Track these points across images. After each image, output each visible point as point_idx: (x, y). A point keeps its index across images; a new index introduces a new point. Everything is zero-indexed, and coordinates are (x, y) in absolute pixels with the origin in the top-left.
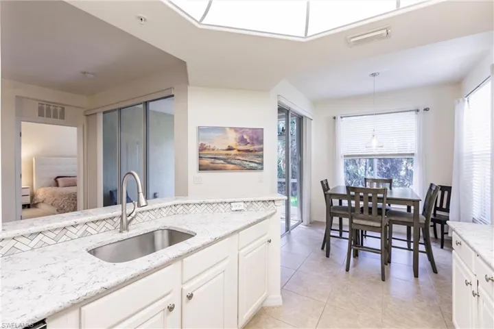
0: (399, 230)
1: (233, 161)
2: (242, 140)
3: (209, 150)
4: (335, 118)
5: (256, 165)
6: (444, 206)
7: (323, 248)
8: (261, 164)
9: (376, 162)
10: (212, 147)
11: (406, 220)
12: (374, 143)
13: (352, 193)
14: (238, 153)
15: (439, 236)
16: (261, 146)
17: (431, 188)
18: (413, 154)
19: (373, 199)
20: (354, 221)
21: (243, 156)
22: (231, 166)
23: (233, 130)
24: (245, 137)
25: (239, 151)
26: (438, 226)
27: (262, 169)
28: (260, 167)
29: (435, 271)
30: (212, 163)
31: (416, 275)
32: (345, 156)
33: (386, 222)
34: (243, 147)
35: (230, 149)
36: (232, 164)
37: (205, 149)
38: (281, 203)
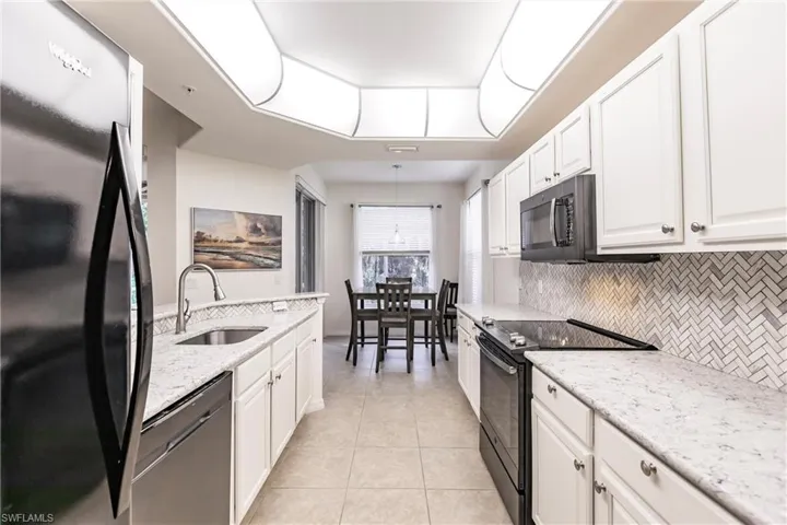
0: (419, 326)
1: (242, 257)
2: (255, 230)
3: (209, 241)
4: (352, 206)
5: (272, 262)
6: (453, 303)
8: (279, 260)
9: (386, 259)
10: (213, 237)
11: (424, 315)
12: (397, 238)
13: (382, 291)
14: (249, 246)
15: (449, 333)
16: (279, 238)
17: (443, 284)
18: (428, 252)
19: (400, 297)
20: (383, 320)
21: (257, 250)
22: (240, 263)
23: (242, 217)
24: (259, 226)
25: (251, 243)
26: (449, 321)
27: (280, 267)
28: (278, 264)
29: (447, 359)
30: (214, 259)
31: (434, 364)
32: (364, 253)
33: (410, 317)
34: (254, 239)
35: (239, 240)
36: (242, 260)
37: (204, 240)
38: (323, 301)
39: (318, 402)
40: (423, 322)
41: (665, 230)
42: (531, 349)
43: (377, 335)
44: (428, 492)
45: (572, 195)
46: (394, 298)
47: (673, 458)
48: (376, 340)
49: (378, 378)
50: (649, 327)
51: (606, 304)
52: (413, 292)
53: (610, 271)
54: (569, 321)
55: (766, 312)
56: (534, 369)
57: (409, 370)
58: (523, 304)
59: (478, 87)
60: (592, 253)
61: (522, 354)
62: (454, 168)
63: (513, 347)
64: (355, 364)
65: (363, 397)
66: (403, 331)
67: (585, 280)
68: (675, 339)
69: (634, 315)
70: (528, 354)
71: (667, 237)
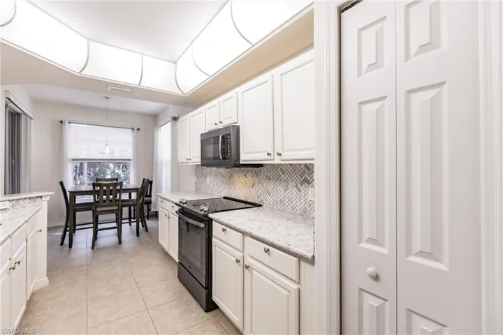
0: (125, 210)
4: (61, 122)
6: (148, 194)
7: (62, 244)
9: (85, 165)
11: (129, 203)
12: (107, 150)
13: (97, 188)
17: (143, 182)
18: (130, 160)
19: (113, 192)
20: (97, 209)
29: (147, 230)
31: (138, 235)
32: (73, 160)
33: (120, 205)
38: (48, 198)
39: (43, 281)
40: (128, 208)
41: (268, 154)
42: (212, 213)
43: (91, 221)
44: (150, 310)
45: (229, 135)
46: (108, 193)
47: (276, 242)
48: (92, 225)
49: (93, 253)
50: (259, 197)
51: (241, 188)
52: (123, 188)
53: (243, 172)
54: (224, 198)
55: (297, 186)
56: (213, 222)
57: (120, 242)
58: (197, 190)
59: (175, 63)
60: (237, 163)
61: (208, 216)
62: (151, 106)
63: (202, 213)
64: (70, 246)
65: (85, 267)
66: (113, 216)
67: (231, 176)
68: (268, 201)
69: (253, 191)
70: (211, 215)
71: (268, 157)
